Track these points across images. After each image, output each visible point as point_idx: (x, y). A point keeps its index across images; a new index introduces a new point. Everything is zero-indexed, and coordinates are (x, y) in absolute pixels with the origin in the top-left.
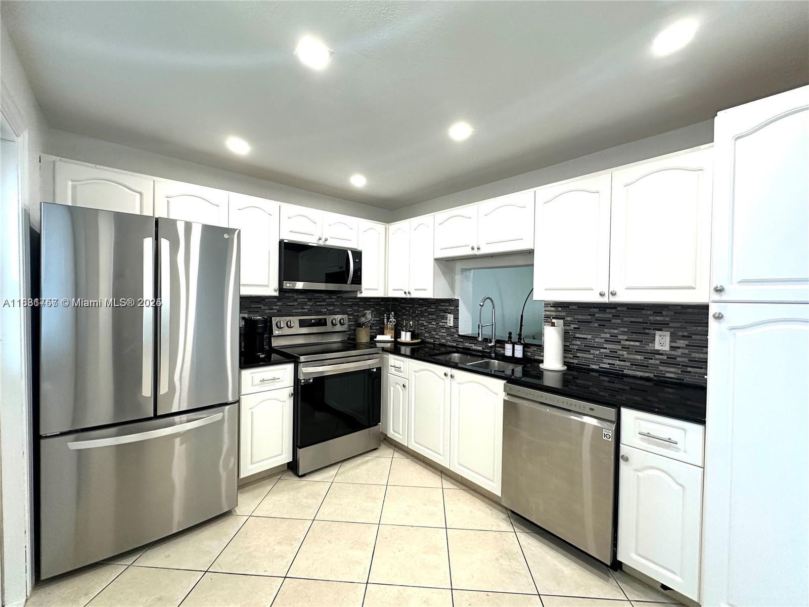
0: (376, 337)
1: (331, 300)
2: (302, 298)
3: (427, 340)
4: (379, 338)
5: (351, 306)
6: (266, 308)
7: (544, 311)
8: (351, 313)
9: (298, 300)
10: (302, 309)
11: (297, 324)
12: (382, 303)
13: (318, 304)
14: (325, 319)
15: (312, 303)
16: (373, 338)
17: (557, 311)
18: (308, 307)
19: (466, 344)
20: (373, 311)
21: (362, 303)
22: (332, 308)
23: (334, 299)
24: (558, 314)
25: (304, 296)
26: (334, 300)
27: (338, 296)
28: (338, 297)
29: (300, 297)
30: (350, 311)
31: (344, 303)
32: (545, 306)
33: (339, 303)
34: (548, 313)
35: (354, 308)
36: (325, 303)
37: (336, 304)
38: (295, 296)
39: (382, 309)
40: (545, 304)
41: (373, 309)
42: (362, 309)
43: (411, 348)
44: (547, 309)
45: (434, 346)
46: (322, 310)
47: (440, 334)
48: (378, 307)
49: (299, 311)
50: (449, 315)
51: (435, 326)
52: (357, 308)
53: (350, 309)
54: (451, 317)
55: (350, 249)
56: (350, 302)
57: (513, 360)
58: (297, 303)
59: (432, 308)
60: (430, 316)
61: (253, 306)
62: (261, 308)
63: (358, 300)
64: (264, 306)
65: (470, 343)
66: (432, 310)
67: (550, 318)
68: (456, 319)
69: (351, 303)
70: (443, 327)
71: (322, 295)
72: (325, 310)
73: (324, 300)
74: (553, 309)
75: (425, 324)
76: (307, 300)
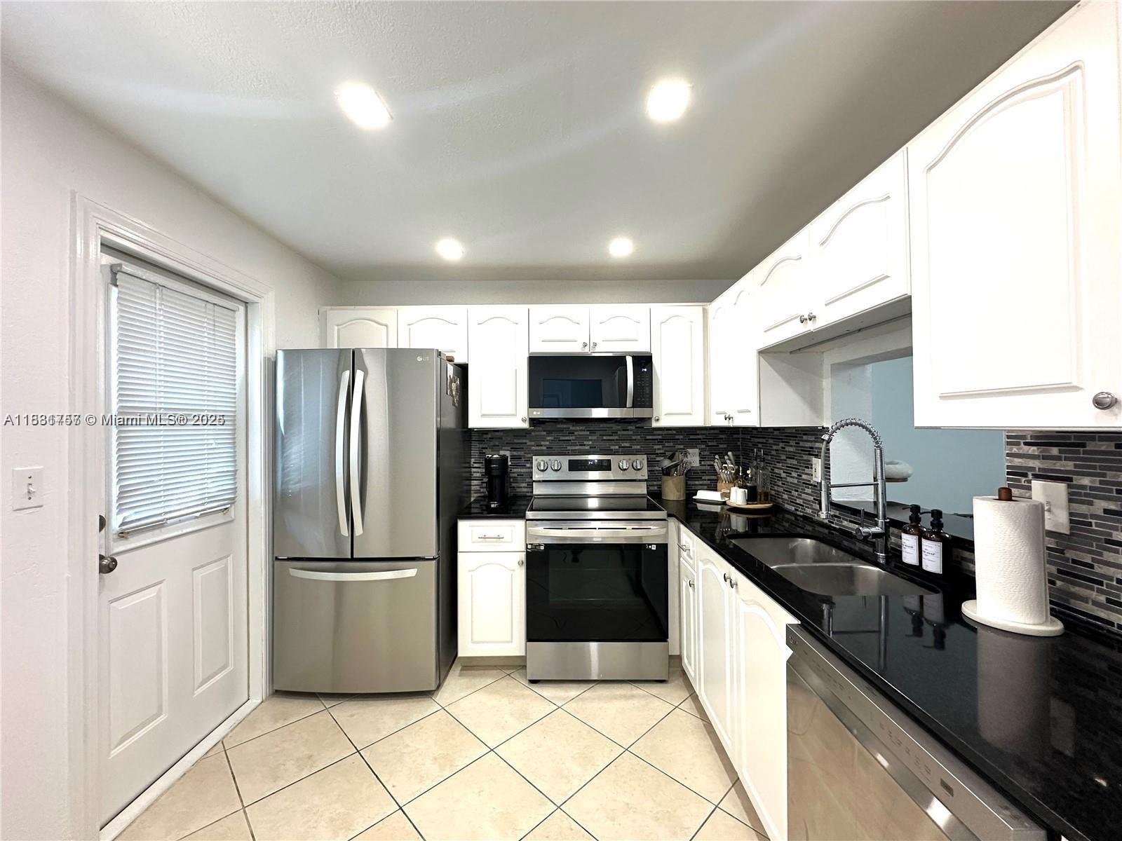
0: (696, 494)
1: (625, 433)
2: (581, 430)
3: (787, 506)
4: (702, 495)
5: (660, 441)
6: (533, 443)
7: (1008, 455)
8: (662, 451)
9: (576, 433)
10: (580, 445)
11: (566, 466)
12: (721, 436)
13: (605, 438)
14: (609, 461)
15: (595, 438)
16: (690, 493)
17: (1045, 458)
18: (590, 443)
19: (845, 523)
20: (702, 450)
21: (681, 437)
22: (627, 445)
23: (631, 430)
24: (1048, 464)
25: (584, 428)
26: (631, 433)
27: (638, 426)
28: (636, 428)
29: (578, 428)
30: (659, 449)
31: (648, 437)
32: (1008, 443)
33: (639, 437)
34: (1018, 462)
35: (667, 444)
36: (616, 437)
37: (634, 438)
38: (571, 428)
39: (721, 446)
40: (1008, 437)
41: (703, 446)
42: (682, 447)
43: (748, 518)
44: (1015, 450)
45: (796, 519)
46: (612, 447)
47: (804, 496)
48: (715, 444)
49: (577, 448)
50: (814, 460)
51: (796, 481)
52: (671, 444)
53: (661, 447)
54: (818, 464)
55: (629, 353)
56: (659, 435)
57: (916, 574)
58: (574, 438)
59: (791, 446)
60: (789, 461)
61: (516, 441)
62: (526, 443)
63: (674, 432)
64: (530, 441)
65: (851, 521)
66: (791, 449)
67: (1025, 475)
68: (827, 467)
69: (660, 437)
70: (807, 484)
71: (611, 425)
72: (617, 447)
73: (615, 433)
74: (1033, 450)
75: (783, 475)
76: (588, 433)
